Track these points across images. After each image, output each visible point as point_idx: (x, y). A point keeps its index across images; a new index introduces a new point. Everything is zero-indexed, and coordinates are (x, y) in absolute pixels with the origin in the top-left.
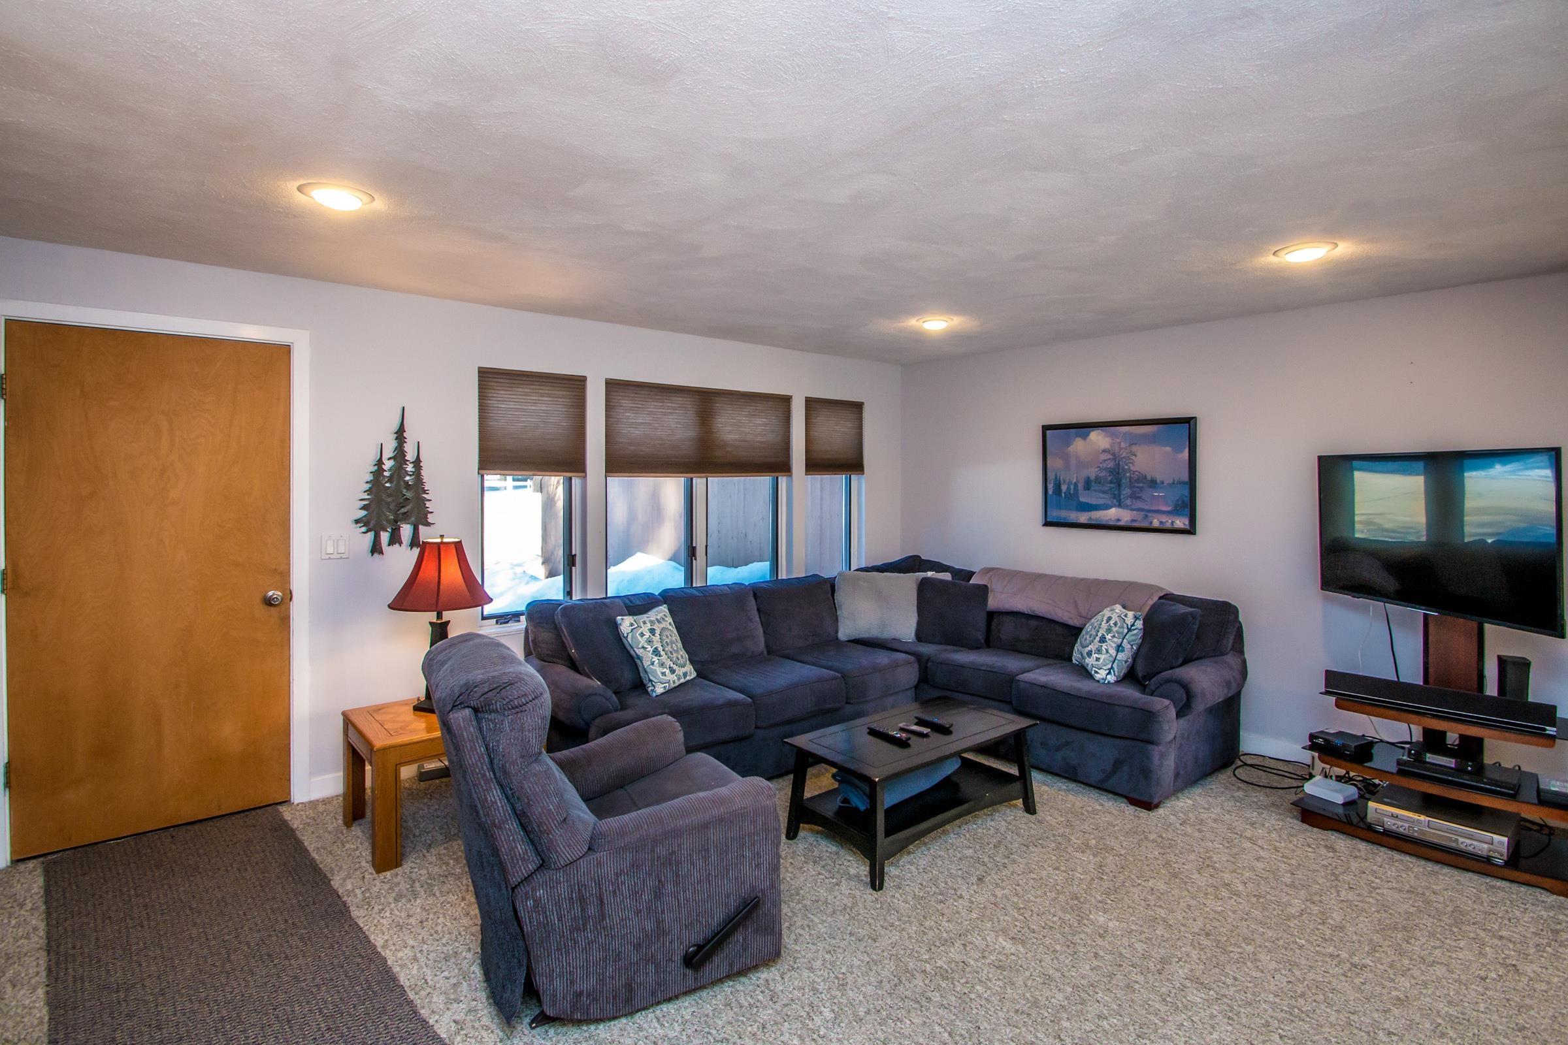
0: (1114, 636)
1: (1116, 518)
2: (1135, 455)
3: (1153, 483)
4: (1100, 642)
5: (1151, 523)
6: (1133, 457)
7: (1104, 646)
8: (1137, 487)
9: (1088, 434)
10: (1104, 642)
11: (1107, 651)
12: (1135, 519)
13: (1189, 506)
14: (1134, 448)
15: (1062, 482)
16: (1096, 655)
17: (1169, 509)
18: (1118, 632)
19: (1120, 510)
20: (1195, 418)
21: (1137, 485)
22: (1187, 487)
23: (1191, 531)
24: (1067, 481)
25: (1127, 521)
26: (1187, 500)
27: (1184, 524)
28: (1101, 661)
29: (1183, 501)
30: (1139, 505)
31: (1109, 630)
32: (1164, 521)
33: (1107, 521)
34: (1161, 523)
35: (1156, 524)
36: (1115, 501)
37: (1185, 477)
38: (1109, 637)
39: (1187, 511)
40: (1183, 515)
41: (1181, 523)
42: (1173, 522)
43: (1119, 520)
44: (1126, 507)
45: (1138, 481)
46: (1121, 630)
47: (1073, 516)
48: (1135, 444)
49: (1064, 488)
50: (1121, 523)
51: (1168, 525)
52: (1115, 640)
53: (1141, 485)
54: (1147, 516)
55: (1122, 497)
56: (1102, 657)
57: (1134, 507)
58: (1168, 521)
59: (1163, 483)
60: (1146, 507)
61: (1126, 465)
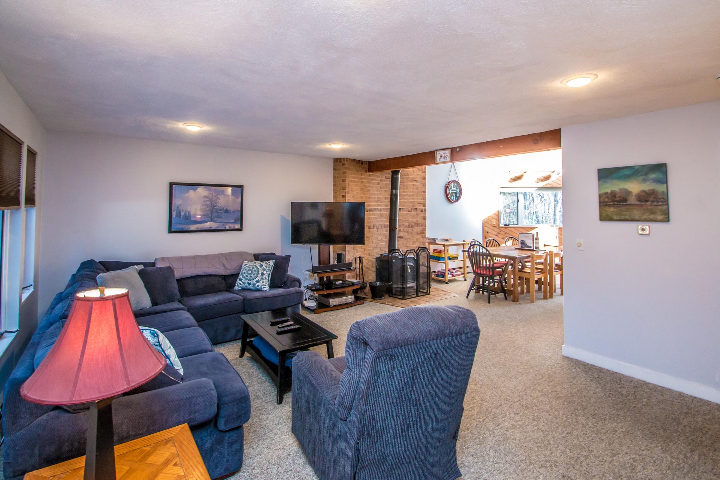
0: (267, 271)
1: (210, 226)
2: (219, 199)
3: (227, 211)
4: (262, 275)
5: (225, 227)
6: (218, 200)
7: (264, 276)
8: (220, 213)
9: (197, 189)
10: (263, 275)
11: (265, 278)
12: (219, 226)
13: (241, 220)
14: (219, 196)
15: (181, 211)
16: (262, 281)
17: (232, 221)
18: (268, 270)
19: (212, 223)
20: (243, 186)
21: (220, 212)
22: (240, 212)
23: (241, 230)
24: (185, 211)
25: (215, 228)
26: (240, 217)
27: (239, 227)
28: (265, 282)
29: (238, 218)
30: (220, 220)
31: (264, 270)
32: (231, 226)
33: (206, 228)
34: (230, 227)
35: (227, 227)
36: (209, 219)
37: (239, 209)
38: (265, 272)
39: (239, 222)
40: (238, 223)
41: (237, 226)
42: (234, 226)
43: (211, 227)
44: (215, 221)
45: (220, 210)
46: (269, 268)
47: (186, 227)
48: (219, 194)
49: (182, 214)
50: (212, 229)
51: (232, 228)
52: (268, 273)
53: (221, 212)
54: (224, 225)
55: (213, 217)
56: (265, 281)
57: (218, 221)
58: (232, 226)
59: (230, 211)
60: (224, 221)
61: (215, 203)
